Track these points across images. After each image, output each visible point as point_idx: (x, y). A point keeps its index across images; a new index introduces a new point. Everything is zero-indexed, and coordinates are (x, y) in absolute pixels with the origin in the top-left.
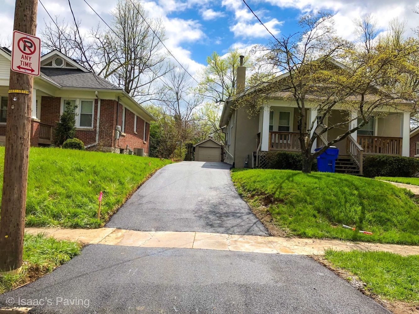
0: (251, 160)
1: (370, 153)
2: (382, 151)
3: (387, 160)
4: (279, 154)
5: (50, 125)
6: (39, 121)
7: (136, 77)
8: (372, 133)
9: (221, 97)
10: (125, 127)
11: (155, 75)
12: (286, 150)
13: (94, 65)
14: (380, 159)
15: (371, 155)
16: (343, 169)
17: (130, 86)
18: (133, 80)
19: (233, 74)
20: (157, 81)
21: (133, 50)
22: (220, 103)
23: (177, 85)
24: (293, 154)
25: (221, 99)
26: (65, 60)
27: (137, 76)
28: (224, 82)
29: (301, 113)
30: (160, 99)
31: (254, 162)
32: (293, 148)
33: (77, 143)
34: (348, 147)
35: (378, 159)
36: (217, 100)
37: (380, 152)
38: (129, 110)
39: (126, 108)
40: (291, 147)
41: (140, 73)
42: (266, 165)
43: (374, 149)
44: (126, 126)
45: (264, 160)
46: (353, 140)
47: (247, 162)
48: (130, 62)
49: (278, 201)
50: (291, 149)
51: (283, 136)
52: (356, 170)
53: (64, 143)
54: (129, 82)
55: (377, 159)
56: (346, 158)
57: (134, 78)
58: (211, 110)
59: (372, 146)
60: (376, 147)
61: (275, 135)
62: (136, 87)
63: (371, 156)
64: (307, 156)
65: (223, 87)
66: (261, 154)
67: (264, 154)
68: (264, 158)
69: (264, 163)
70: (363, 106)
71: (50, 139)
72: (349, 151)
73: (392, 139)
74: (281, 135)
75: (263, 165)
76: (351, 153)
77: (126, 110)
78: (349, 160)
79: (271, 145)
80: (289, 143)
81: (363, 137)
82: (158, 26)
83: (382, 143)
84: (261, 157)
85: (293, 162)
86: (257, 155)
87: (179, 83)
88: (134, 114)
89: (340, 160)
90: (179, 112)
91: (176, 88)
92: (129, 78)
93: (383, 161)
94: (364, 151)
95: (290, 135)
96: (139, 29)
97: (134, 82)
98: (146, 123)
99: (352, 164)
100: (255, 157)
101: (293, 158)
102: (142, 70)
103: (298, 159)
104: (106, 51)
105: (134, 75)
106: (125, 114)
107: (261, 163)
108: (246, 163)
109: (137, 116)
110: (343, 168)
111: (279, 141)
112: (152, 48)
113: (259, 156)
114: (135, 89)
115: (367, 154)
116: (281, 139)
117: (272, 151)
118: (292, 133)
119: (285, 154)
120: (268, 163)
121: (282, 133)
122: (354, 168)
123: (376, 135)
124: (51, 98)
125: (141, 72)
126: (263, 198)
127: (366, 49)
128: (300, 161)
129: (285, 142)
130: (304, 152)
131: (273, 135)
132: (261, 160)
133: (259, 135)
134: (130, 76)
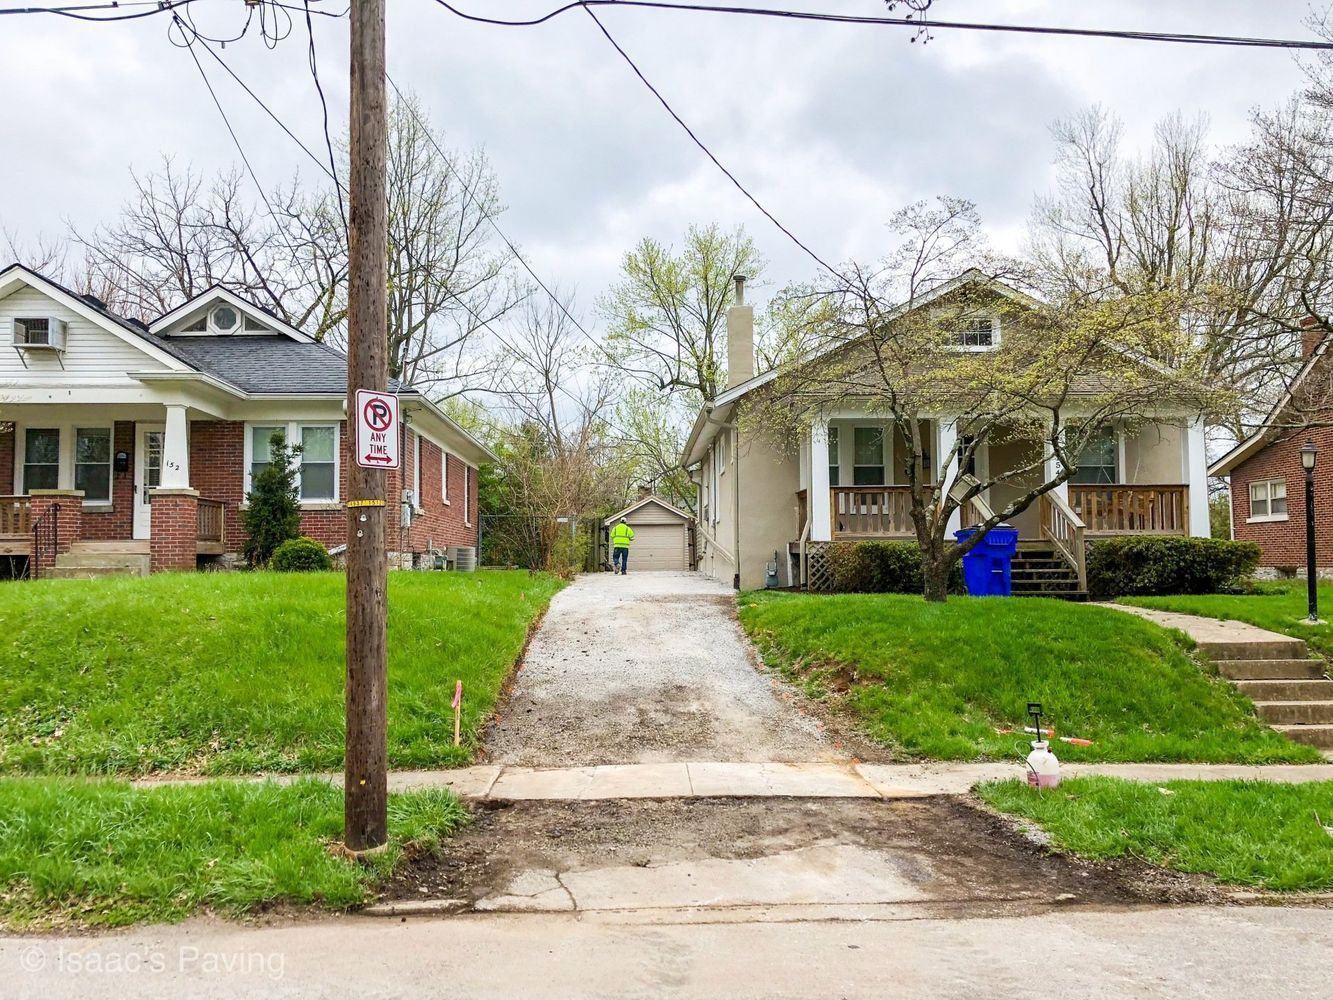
0: (784, 564)
1: (1107, 532)
2: (1137, 523)
3: (1147, 549)
4: (864, 550)
5: (218, 499)
6: (197, 493)
7: (416, 328)
8: (1113, 472)
9: (675, 372)
10: (421, 489)
11: (473, 318)
12: (880, 534)
13: (284, 293)
14: (1131, 549)
15: (1107, 536)
16: (1035, 581)
17: (401, 353)
18: (407, 337)
19: (704, 301)
20: (480, 335)
21: (403, 243)
22: (672, 389)
23: (544, 347)
24: (899, 545)
25: (675, 378)
26: (242, 312)
27: (421, 323)
28: (679, 326)
29: (911, 449)
30: (493, 388)
31: (793, 568)
32: (897, 529)
33: (311, 550)
34: (1045, 518)
35: (1126, 548)
36: (662, 382)
37: (1132, 527)
38: (428, 442)
39: (420, 437)
40: (892, 525)
41: (427, 315)
42: (827, 579)
43: (1115, 519)
44: (424, 486)
45: (822, 566)
46: (1056, 500)
47: (773, 573)
48: (396, 280)
49: (868, 679)
50: (892, 533)
51: (869, 498)
52: (1068, 581)
53: (277, 551)
54: (398, 342)
55: (1121, 548)
56: (1041, 548)
57: (412, 329)
58: (645, 411)
59: (1110, 511)
60: (1120, 512)
61: (847, 494)
62: (420, 356)
63: (1109, 541)
64: (934, 558)
65: (678, 341)
66: (814, 551)
67: (821, 550)
68: (822, 561)
69: (823, 575)
70: (1057, 438)
71: (219, 540)
72: (1050, 529)
73: (1162, 489)
74: (864, 496)
75: (818, 579)
76: (1055, 534)
77: (420, 442)
78: (1050, 554)
79: (839, 523)
80: (885, 512)
81: (1084, 489)
82: (475, 173)
83: (1137, 503)
84: (813, 557)
85: (900, 567)
86: (801, 552)
87: (552, 340)
88: (440, 450)
89: (1026, 555)
90: (556, 426)
91: (543, 358)
92: (396, 330)
93: (1140, 553)
94: (1089, 527)
95: (886, 494)
96: (417, 183)
97: (412, 341)
98: (469, 468)
99: (1057, 565)
100: (795, 556)
101: (899, 558)
102: (434, 305)
103: (912, 560)
104: (319, 253)
105: (410, 321)
106: (420, 455)
107: (814, 575)
108: (772, 576)
109: (447, 454)
110: (1035, 576)
111: (858, 510)
112: (463, 238)
113: (806, 555)
114: (416, 361)
115: (1098, 533)
116: (864, 503)
117: (840, 539)
118: (893, 488)
119: (876, 548)
120: (832, 575)
121: (865, 491)
122: (1065, 576)
123: (1123, 481)
124: (216, 423)
125: (434, 310)
126: (832, 674)
127: (1095, 206)
128: (917, 566)
129: (875, 509)
130: (925, 547)
131: (842, 496)
132: (813, 566)
133: (802, 497)
134: (400, 326)
